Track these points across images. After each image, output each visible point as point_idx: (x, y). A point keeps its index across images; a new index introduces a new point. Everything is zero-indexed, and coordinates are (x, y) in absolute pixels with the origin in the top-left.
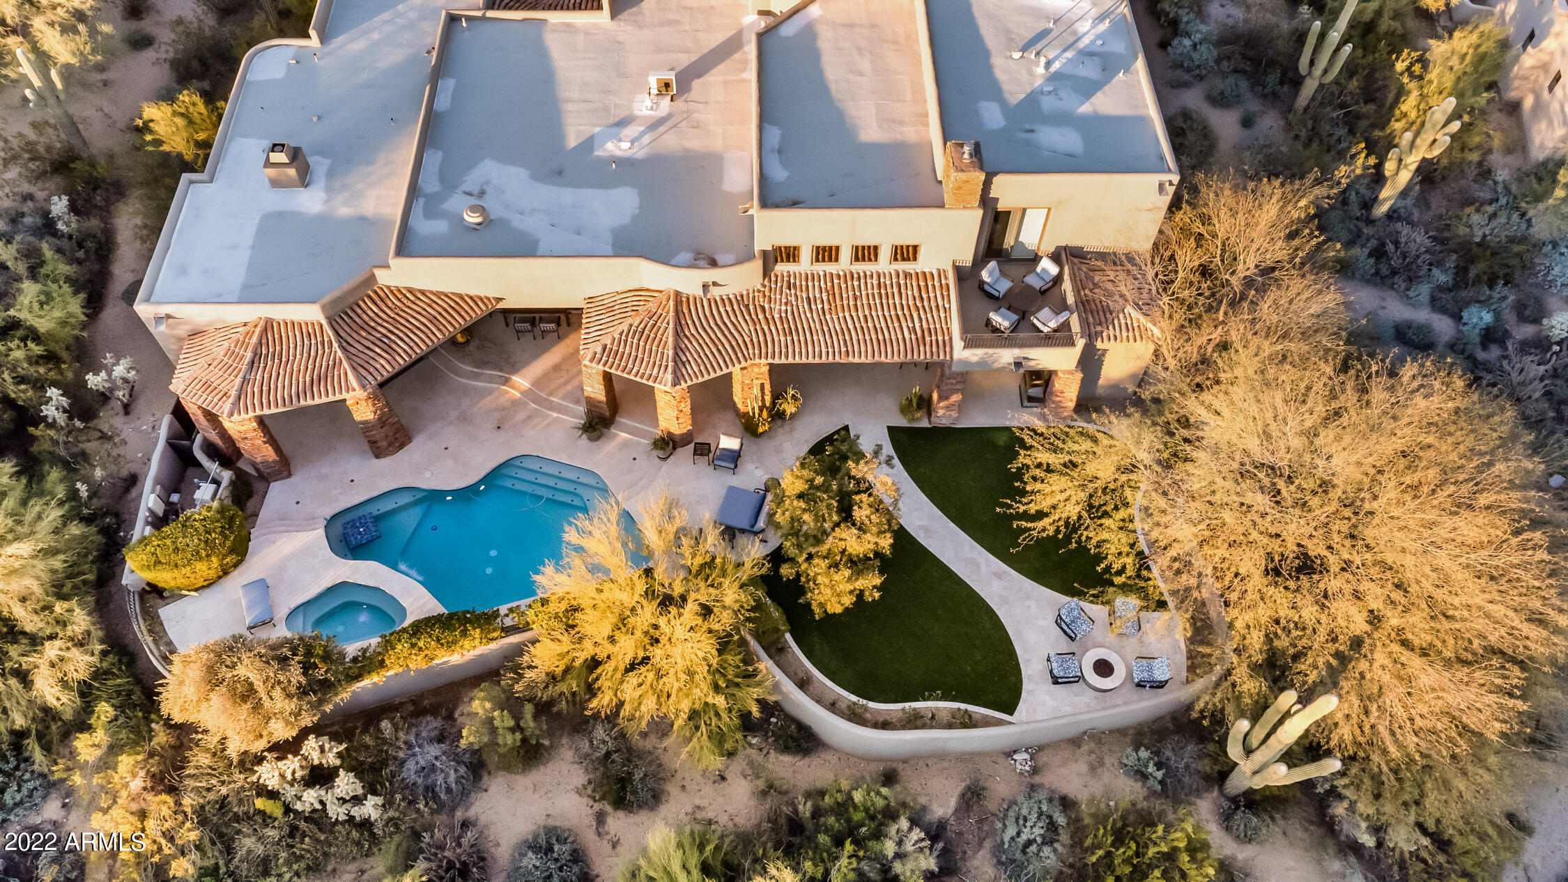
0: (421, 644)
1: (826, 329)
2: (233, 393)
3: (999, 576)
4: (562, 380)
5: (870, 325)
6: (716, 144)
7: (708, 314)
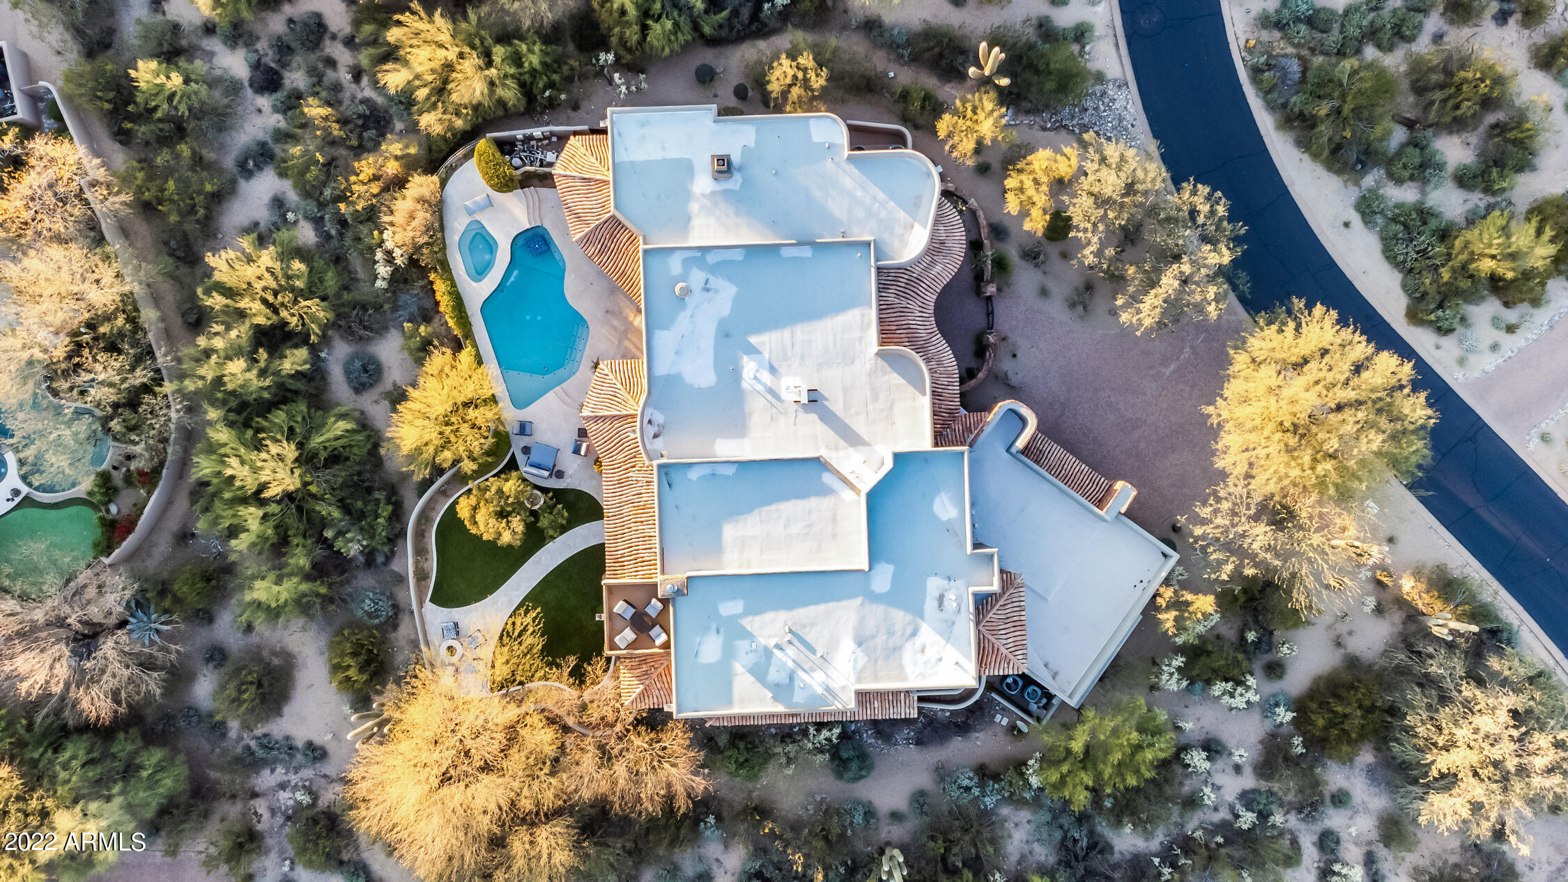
2: (568, 173)
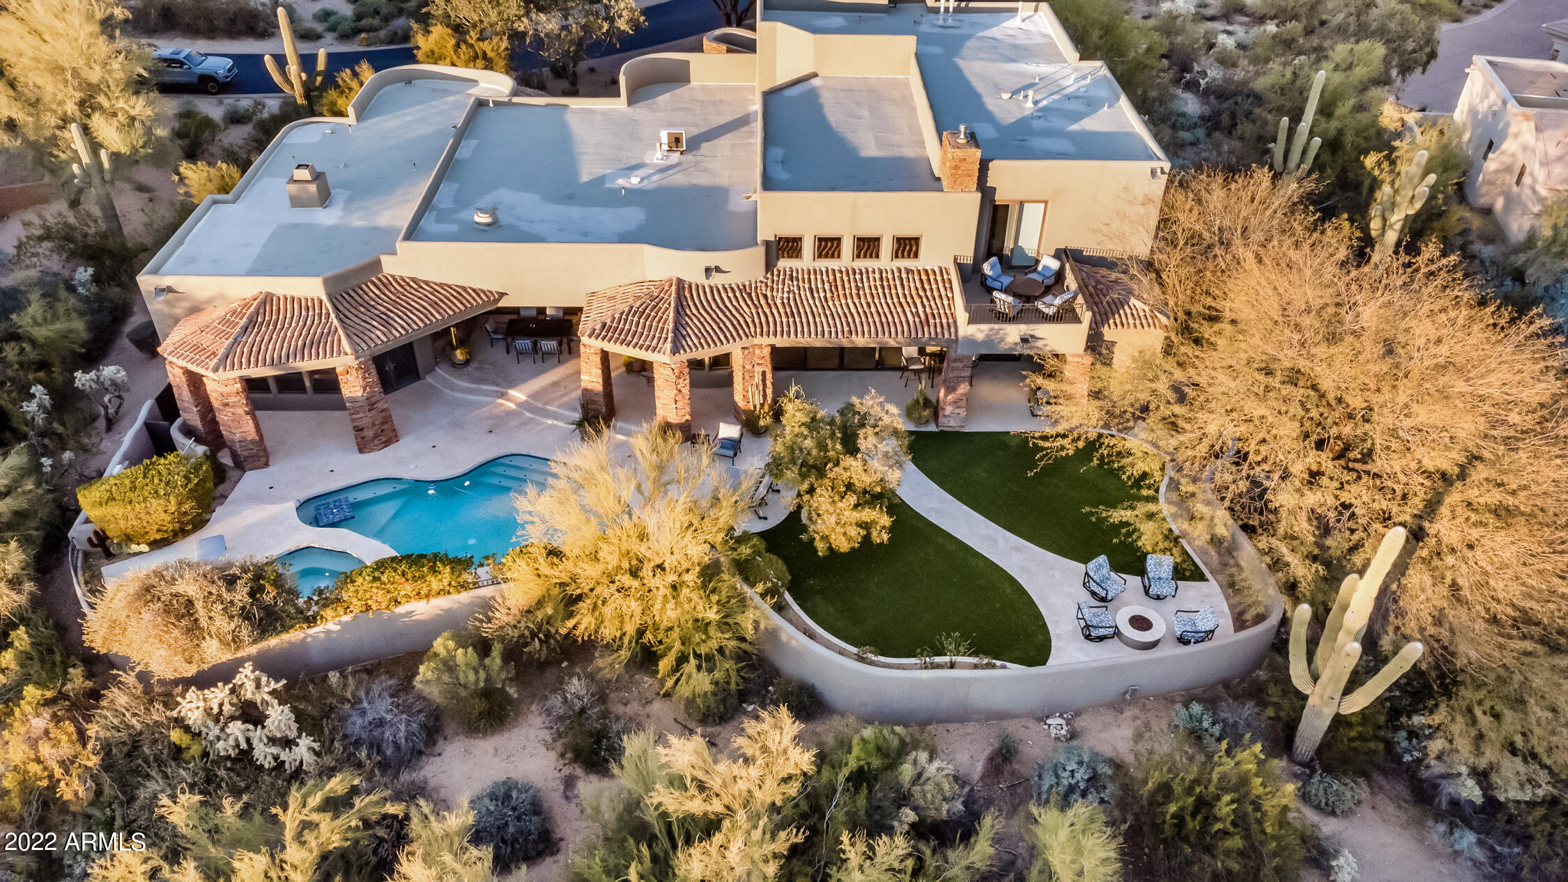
0: (384, 578)
1: (828, 312)
2: (222, 352)
3: (1018, 549)
4: (559, 394)
5: (873, 310)
6: (723, 180)
7: (710, 298)
